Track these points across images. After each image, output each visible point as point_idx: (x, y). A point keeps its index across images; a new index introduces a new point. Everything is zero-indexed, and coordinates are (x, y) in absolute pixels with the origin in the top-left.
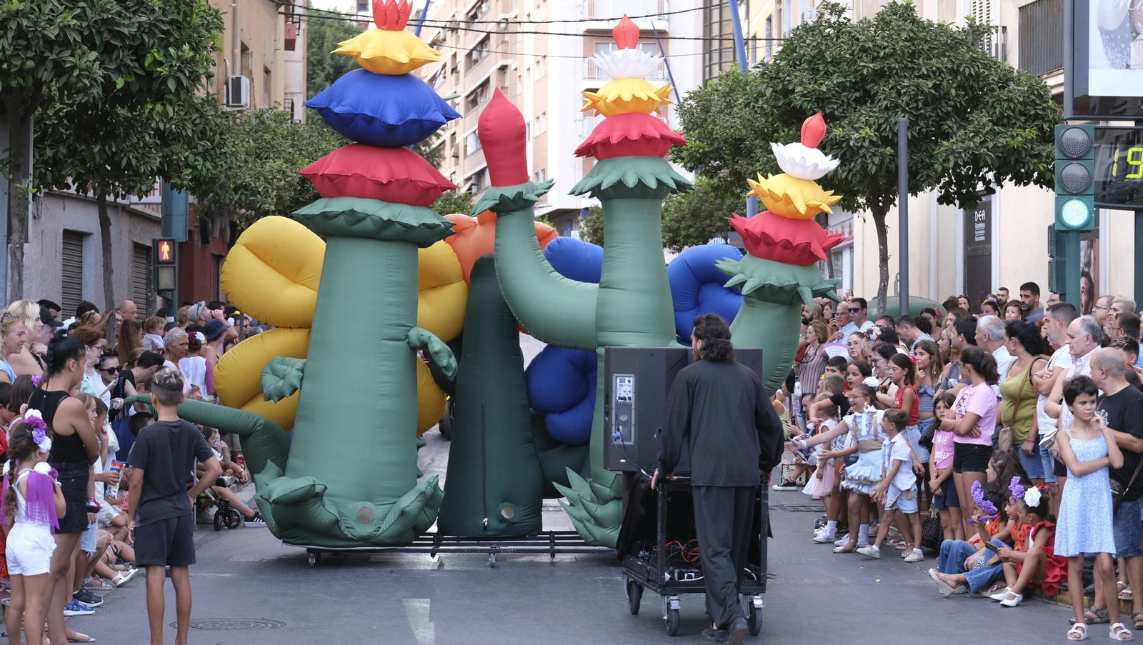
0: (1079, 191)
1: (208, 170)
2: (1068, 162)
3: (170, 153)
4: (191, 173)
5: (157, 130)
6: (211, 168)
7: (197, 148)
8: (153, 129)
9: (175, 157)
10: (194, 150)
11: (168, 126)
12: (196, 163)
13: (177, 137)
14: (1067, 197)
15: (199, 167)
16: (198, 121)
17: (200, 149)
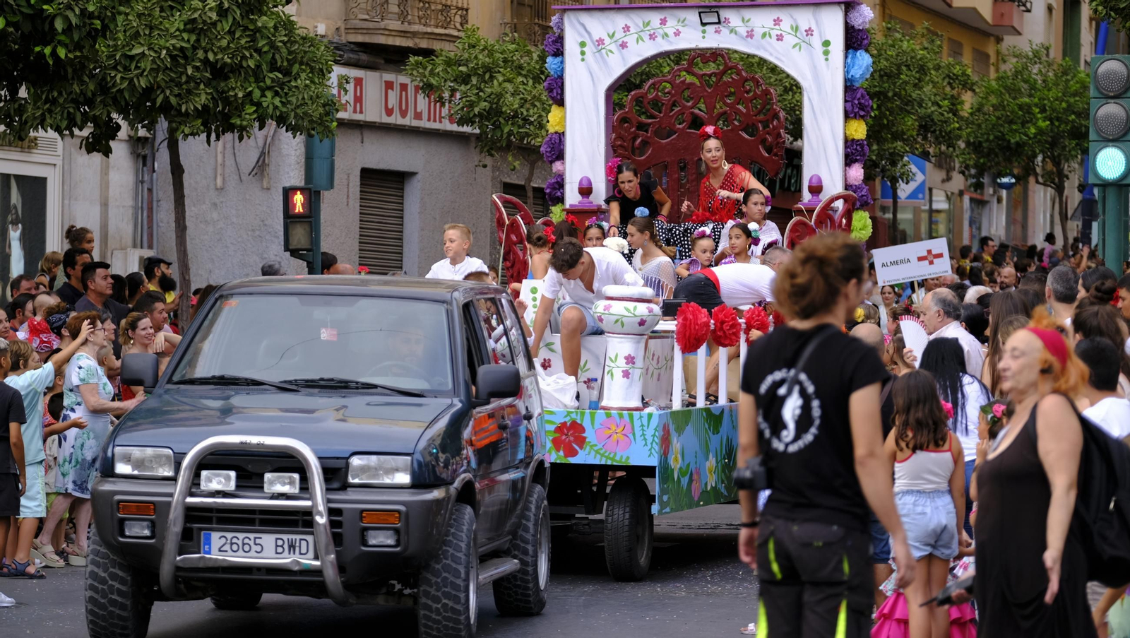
0: (1116, 137)
1: (276, 108)
2: (1104, 101)
3: (226, 89)
4: (254, 112)
5: (206, 61)
6: (279, 104)
7: (265, 82)
8: (201, 61)
9: (231, 93)
10: (262, 84)
11: (220, 56)
12: (264, 99)
13: (236, 69)
14: (1103, 144)
15: (265, 104)
16: (266, 49)
17: (268, 82)
